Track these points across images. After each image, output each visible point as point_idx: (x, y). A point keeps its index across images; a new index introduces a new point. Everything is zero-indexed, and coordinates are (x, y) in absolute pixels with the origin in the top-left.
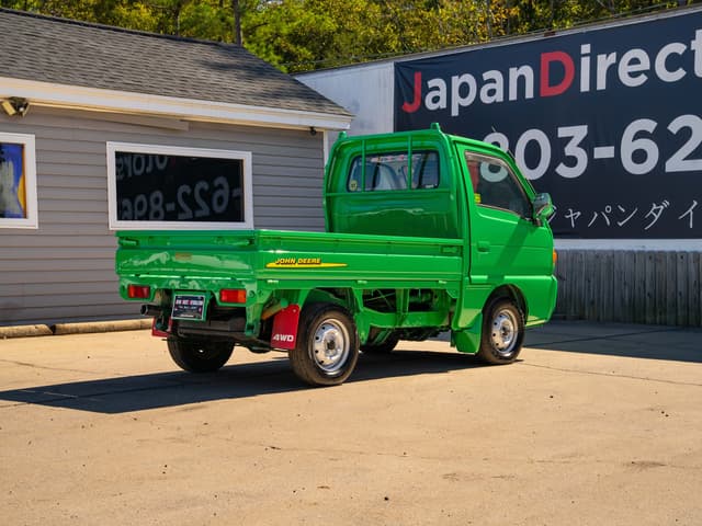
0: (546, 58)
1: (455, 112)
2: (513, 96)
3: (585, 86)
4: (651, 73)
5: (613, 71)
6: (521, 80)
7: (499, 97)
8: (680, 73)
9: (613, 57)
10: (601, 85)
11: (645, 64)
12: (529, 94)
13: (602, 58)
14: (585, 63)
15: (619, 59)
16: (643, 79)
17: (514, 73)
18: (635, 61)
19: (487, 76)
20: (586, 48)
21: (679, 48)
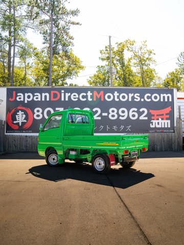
0: (52, 92)
1: (26, 102)
2: (43, 99)
3: (63, 99)
4: (79, 98)
5: (69, 97)
6: (46, 96)
7: (39, 99)
8: (85, 99)
9: (69, 94)
10: (67, 99)
11: (77, 96)
12: (48, 99)
13: (67, 94)
14: (63, 94)
15: (71, 94)
16: (77, 99)
17: (43, 95)
18: (75, 95)
19: (36, 94)
20: (63, 91)
21: (85, 94)
